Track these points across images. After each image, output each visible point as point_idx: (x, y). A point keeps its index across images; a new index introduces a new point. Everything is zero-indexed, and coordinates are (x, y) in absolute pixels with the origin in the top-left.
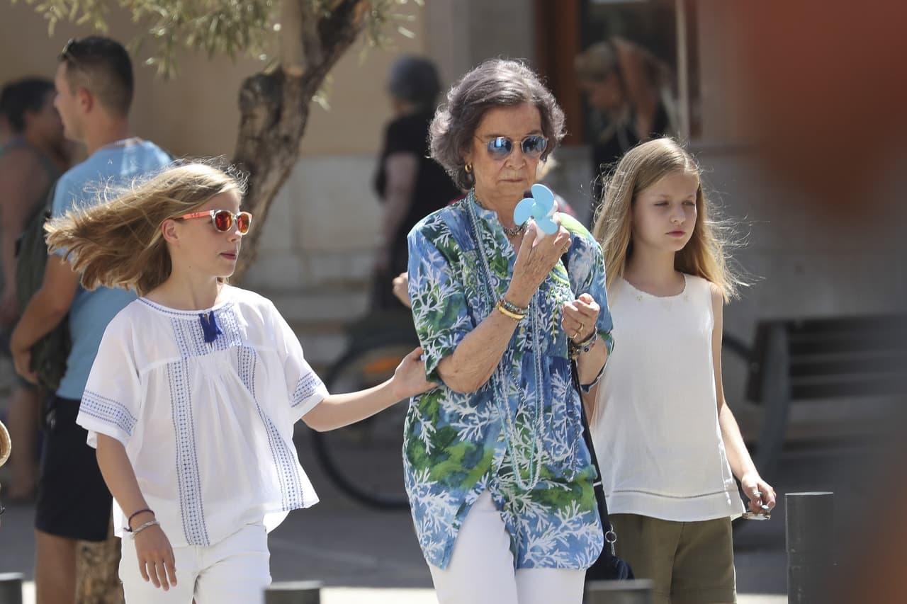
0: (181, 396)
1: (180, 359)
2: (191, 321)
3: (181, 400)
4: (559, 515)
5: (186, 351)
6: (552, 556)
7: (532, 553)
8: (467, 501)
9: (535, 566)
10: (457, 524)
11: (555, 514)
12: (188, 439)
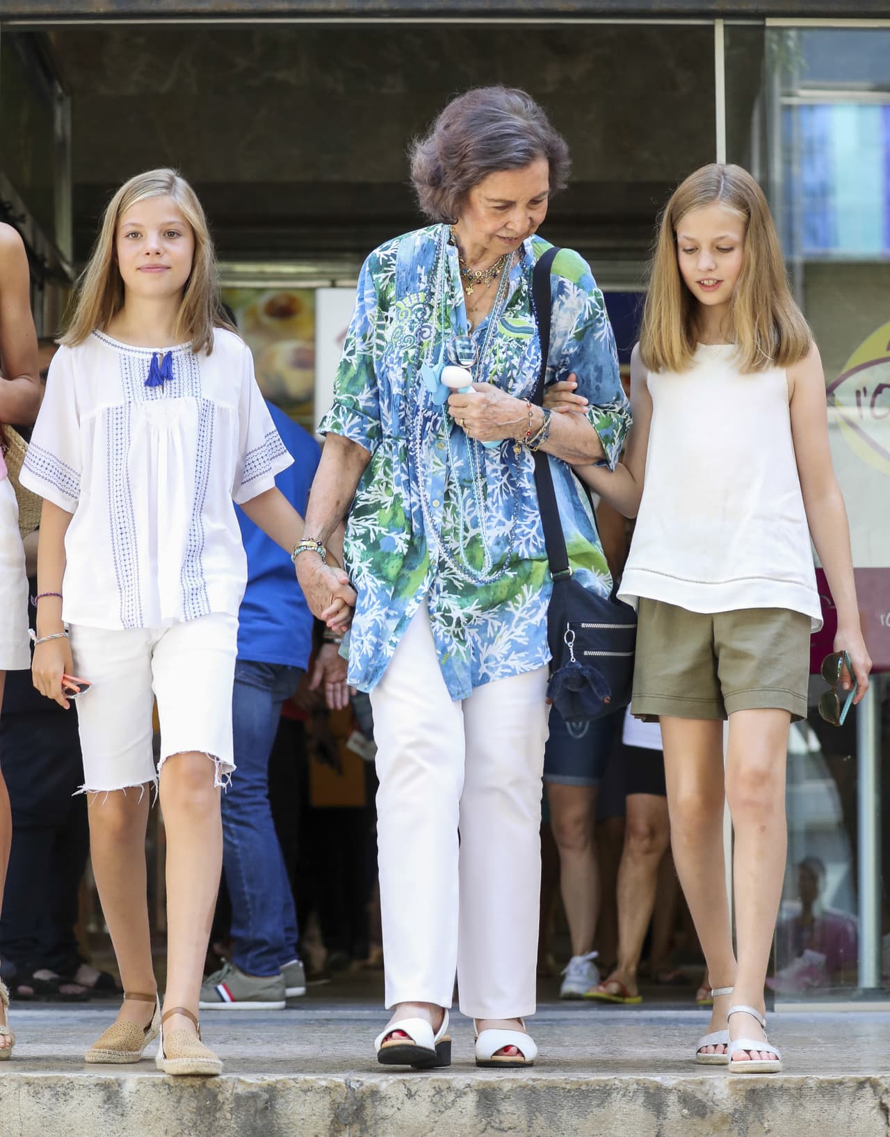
0: (119, 447)
1: (121, 403)
2: (143, 360)
3: (119, 452)
4: (512, 609)
5: (131, 395)
6: (509, 662)
7: (486, 665)
8: (407, 614)
9: (491, 680)
10: (395, 642)
11: (507, 609)
12: (123, 498)
